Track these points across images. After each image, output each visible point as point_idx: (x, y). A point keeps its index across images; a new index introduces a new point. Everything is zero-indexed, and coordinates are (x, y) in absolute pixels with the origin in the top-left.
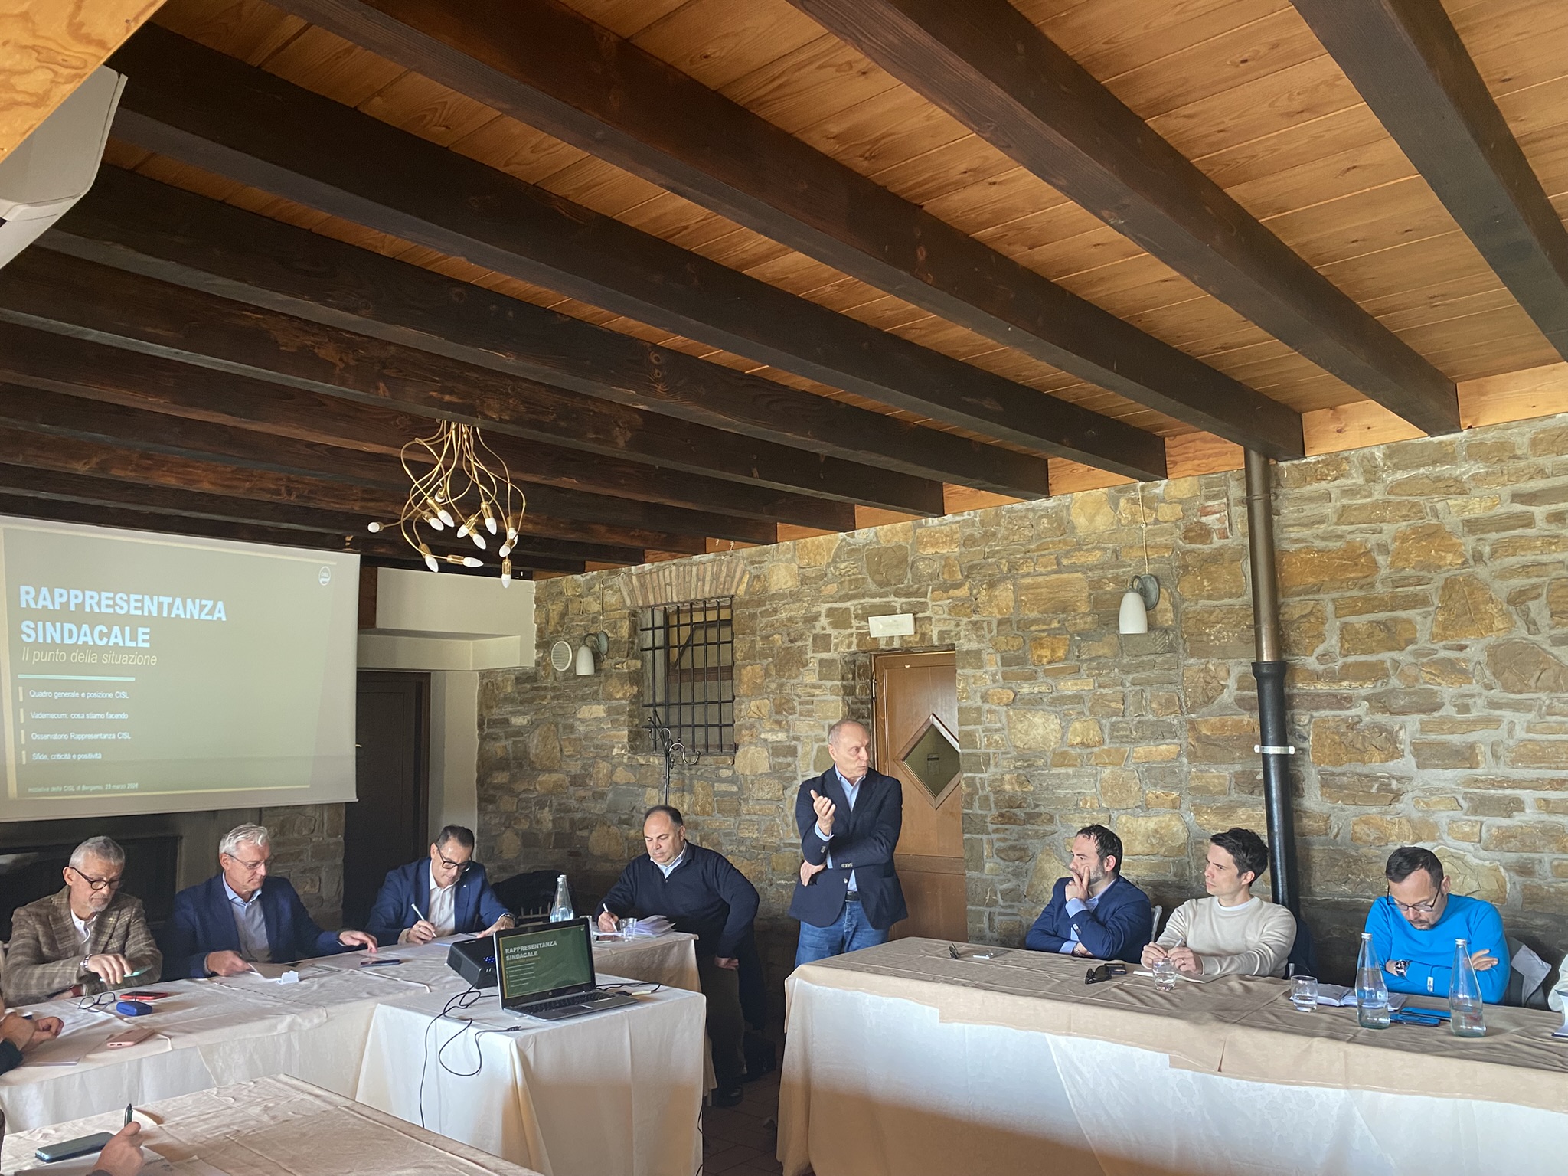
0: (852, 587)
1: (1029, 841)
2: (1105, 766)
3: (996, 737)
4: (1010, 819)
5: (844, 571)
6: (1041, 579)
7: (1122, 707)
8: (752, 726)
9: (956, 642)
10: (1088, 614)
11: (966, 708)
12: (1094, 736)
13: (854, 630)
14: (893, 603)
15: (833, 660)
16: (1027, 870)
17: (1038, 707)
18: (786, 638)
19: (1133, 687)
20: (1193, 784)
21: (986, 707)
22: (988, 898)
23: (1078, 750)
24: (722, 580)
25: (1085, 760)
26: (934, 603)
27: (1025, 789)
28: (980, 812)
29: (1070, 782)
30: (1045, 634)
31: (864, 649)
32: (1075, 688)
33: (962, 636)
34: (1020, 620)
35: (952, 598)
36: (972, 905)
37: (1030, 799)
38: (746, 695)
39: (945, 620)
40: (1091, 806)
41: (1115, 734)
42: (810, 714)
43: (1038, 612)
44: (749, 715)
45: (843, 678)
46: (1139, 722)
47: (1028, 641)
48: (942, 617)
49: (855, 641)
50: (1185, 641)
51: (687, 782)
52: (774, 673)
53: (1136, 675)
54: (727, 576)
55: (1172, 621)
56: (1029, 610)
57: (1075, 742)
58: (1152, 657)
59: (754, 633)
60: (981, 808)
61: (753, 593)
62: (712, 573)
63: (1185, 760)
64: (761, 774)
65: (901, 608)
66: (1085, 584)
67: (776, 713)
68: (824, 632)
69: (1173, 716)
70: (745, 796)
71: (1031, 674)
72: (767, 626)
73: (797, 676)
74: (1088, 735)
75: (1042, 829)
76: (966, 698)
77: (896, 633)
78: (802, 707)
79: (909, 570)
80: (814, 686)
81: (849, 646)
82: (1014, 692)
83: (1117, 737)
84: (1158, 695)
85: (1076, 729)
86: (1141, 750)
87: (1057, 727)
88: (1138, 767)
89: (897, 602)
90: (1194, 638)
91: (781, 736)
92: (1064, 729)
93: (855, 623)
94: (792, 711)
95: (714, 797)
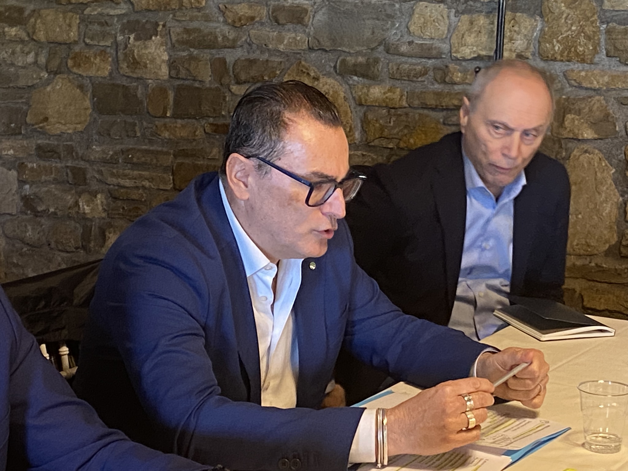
95: (602, 23)
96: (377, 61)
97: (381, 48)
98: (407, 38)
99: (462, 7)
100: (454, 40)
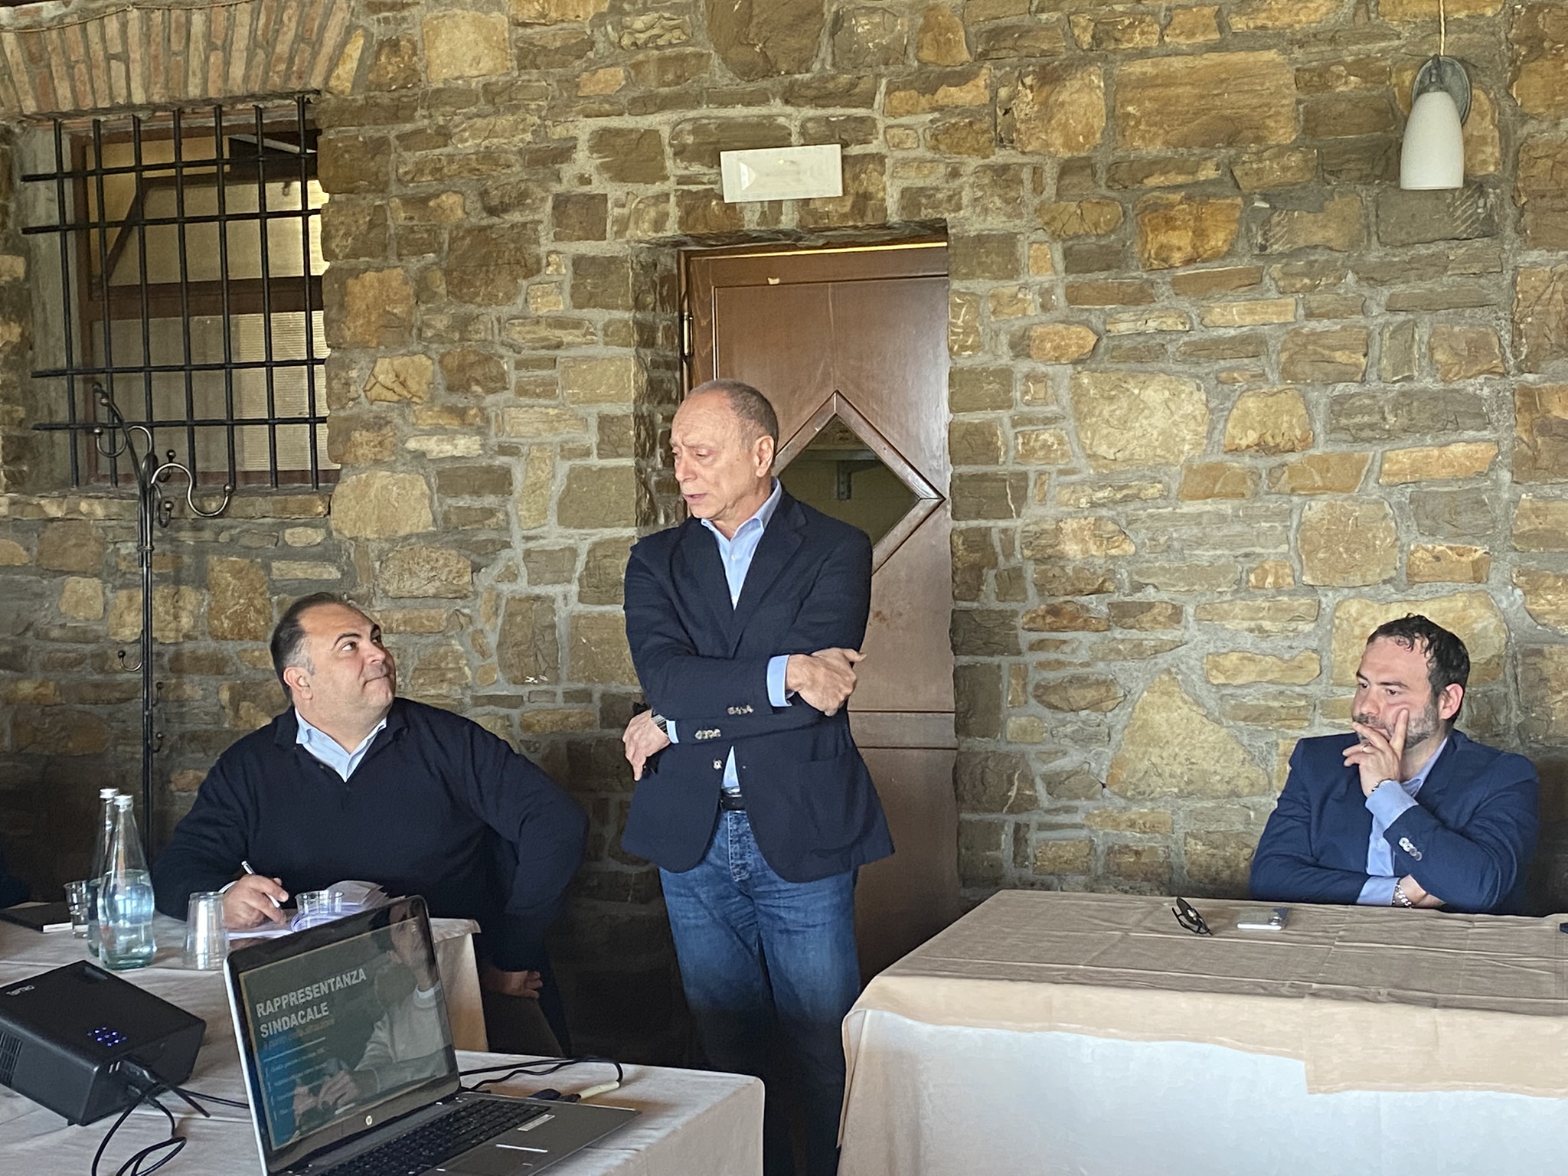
0: (670, 77)
1: (1116, 666)
2: (1313, 492)
3: (1047, 436)
4: (1074, 618)
5: (643, 37)
6: (1177, 63)
7: (1363, 360)
8: (379, 423)
9: (948, 216)
10: (1294, 148)
11: (971, 371)
12: (1291, 427)
13: (670, 185)
14: (781, 120)
15: (612, 260)
16: (1110, 728)
17: (1149, 367)
18: (474, 203)
19: (1388, 316)
20: (1525, 526)
21: (1023, 366)
22: (1013, 793)
23: (1247, 459)
24: (282, 48)
25: (1264, 484)
26: (892, 121)
27: (1113, 552)
28: (996, 605)
29: (1225, 531)
30: (1177, 197)
31: (701, 230)
32: (1248, 320)
33: (965, 201)
34: (1117, 164)
35: (940, 109)
36: (974, 810)
37: (1123, 574)
38: (364, 346)
39: (922, 161)
40: (1276, 582)
41: (1344, 421)
42: (548, 390)
43: (1166, 143)
44: (373, 394)
45: (638, 305)
46: (1403, 394)
47: (1131, 214)
48: (912, 154)
49: (673, 210)
50: (1522, 212)
51: (187, 559)
52: (442, 289)
53: (1400, 288)
54: (299, 38)
55: (1496, 164)
56: (1143, 138)
57: (1244, 443)
58: (1442, 245)
59: (382, 189)
60: (1002, 595)
61: (379, 87)
62: (253, 32)
63: (1506, 476)
64: (406, 538)
65: (803, 133)
66: (1289, 77)
67: (450, 389)
68: (586, 189)
69: (1481, 379)
70: (362, 590)
71: (1141, 290)
72: (422, 175)
73: (509, 298)
74: (1277, 426)
75: (1150, 638)
76: (972, 348)
77: (790, 191)
78: (523, 373)
79: (825, 39)
80: (559, 323)
81: (659, 224)
82: (1096, 333)
83: (1346, 429)
84: (1451, 334)
85: (1246, 413)
86: (1403, 456)
87: (1199, 410)
88: (1391, 494)
89: (790, 116)
90: (1546, 203)
91: (465, 445)
92: (1216, 415)
93: (674, 167)
94: (498, 382)
95: (273, 594)
96: (25, 649)
97: (30, 634)
98: (59, 621)
99: (118, 583)
100: (112, 620)
